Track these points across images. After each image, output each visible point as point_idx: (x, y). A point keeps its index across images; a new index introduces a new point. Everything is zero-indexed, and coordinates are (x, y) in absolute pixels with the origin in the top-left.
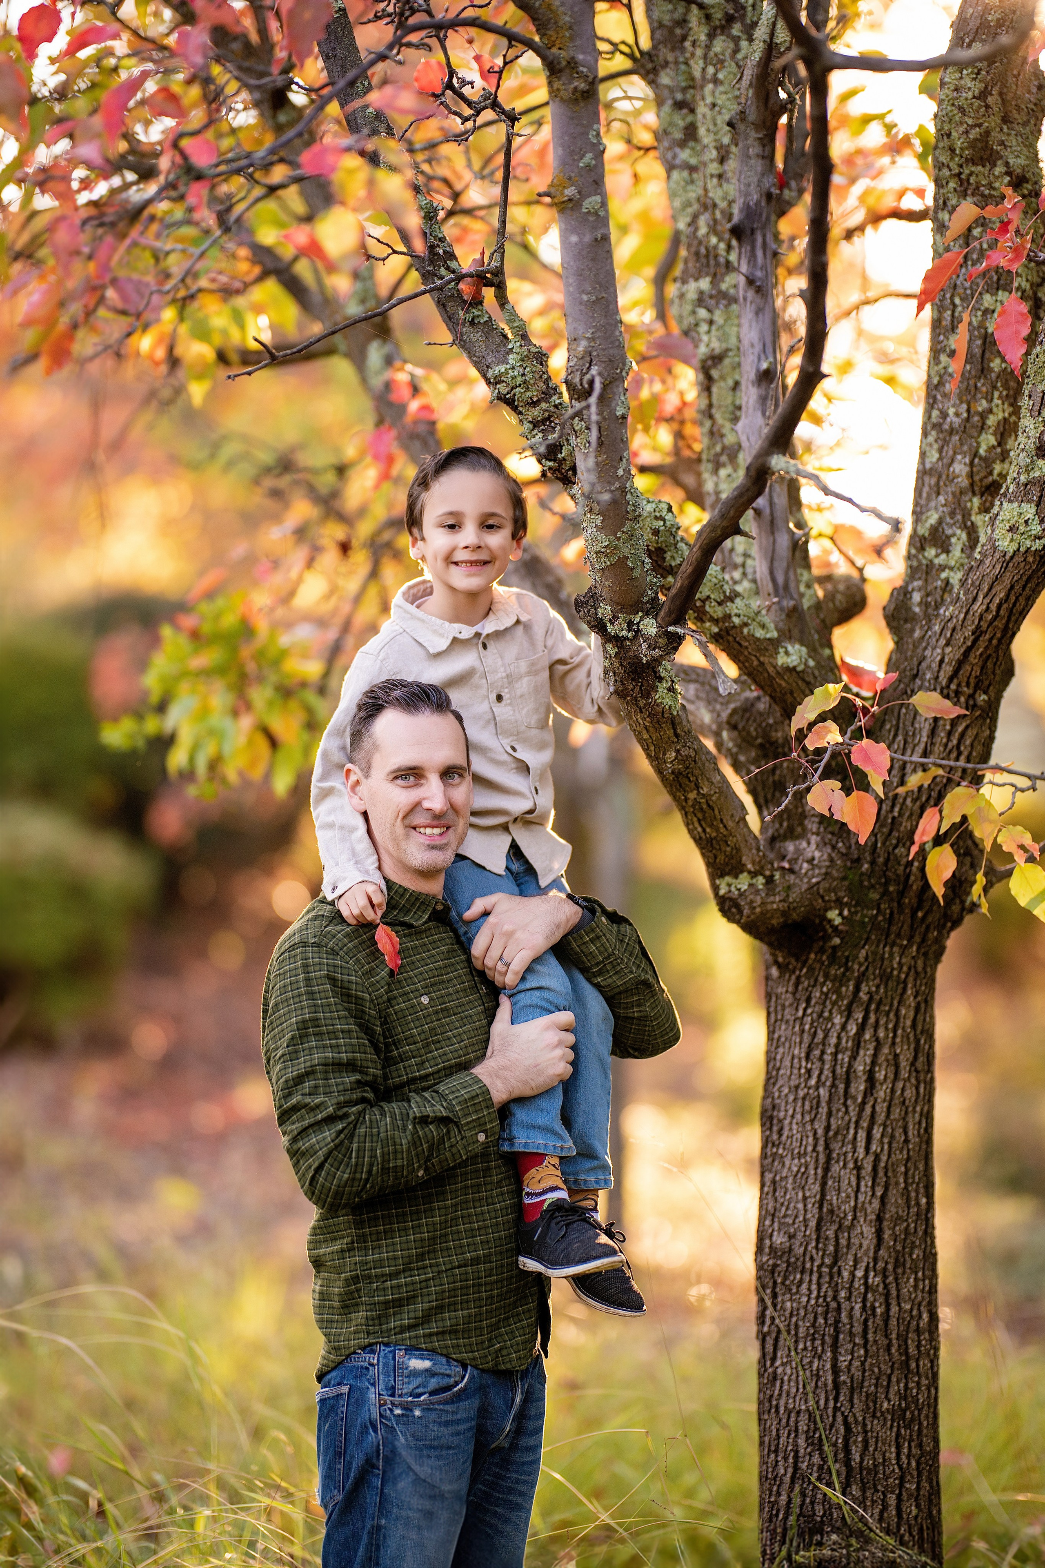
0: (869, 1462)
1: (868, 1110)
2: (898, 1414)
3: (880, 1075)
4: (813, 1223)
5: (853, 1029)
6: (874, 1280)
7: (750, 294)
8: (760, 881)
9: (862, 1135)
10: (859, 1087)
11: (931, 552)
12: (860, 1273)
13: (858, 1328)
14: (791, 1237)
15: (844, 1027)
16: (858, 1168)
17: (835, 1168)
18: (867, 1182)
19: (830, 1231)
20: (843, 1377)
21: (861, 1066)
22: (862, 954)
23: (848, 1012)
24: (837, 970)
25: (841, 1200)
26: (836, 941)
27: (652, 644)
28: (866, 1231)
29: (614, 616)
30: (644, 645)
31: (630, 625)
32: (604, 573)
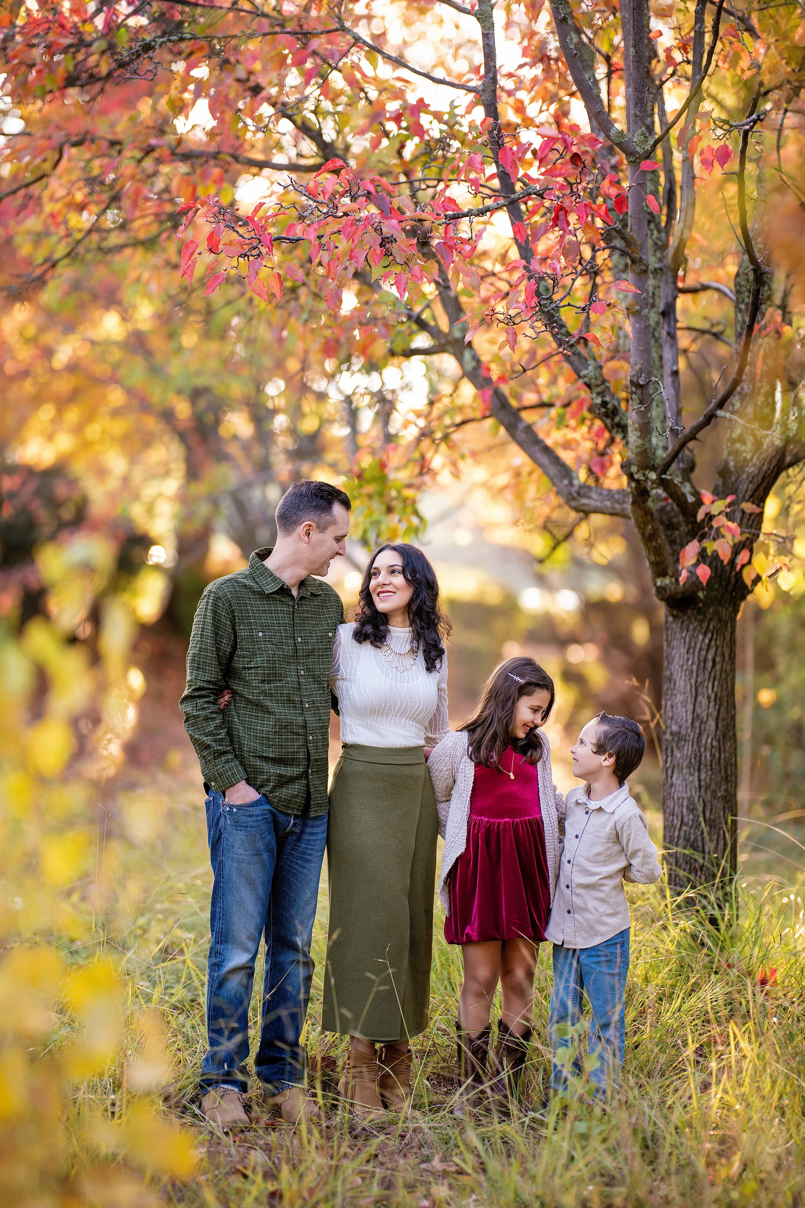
0: (713, 817)
1: (713, 675)
2: (724, 798)
3: (718, 659)
4: (690, 721)
5: (707, 641)
6: (715, 743)
7: (669, 339)
8: (673, 580)
9: (710, 685)
10: (710, 665)
11: (738, 445)
12: (709, 741)
13: (708, 763)
14: (680, 727)
15: (703, 640)
16: (709, 698)
17: (700, 698)
18: (712, 704)
19: (697, 724)
20: (703, 783)
21: (710, 657)
22: (711, 610)
23: (705, 634)
24: (700, 617)
25: (702, 711)
26: (701, 605)
27: (653, 482)
28: (712, 724)
29: (639, 471)
30: (650, 483)
31: (644, 475)
32: (638, 454)
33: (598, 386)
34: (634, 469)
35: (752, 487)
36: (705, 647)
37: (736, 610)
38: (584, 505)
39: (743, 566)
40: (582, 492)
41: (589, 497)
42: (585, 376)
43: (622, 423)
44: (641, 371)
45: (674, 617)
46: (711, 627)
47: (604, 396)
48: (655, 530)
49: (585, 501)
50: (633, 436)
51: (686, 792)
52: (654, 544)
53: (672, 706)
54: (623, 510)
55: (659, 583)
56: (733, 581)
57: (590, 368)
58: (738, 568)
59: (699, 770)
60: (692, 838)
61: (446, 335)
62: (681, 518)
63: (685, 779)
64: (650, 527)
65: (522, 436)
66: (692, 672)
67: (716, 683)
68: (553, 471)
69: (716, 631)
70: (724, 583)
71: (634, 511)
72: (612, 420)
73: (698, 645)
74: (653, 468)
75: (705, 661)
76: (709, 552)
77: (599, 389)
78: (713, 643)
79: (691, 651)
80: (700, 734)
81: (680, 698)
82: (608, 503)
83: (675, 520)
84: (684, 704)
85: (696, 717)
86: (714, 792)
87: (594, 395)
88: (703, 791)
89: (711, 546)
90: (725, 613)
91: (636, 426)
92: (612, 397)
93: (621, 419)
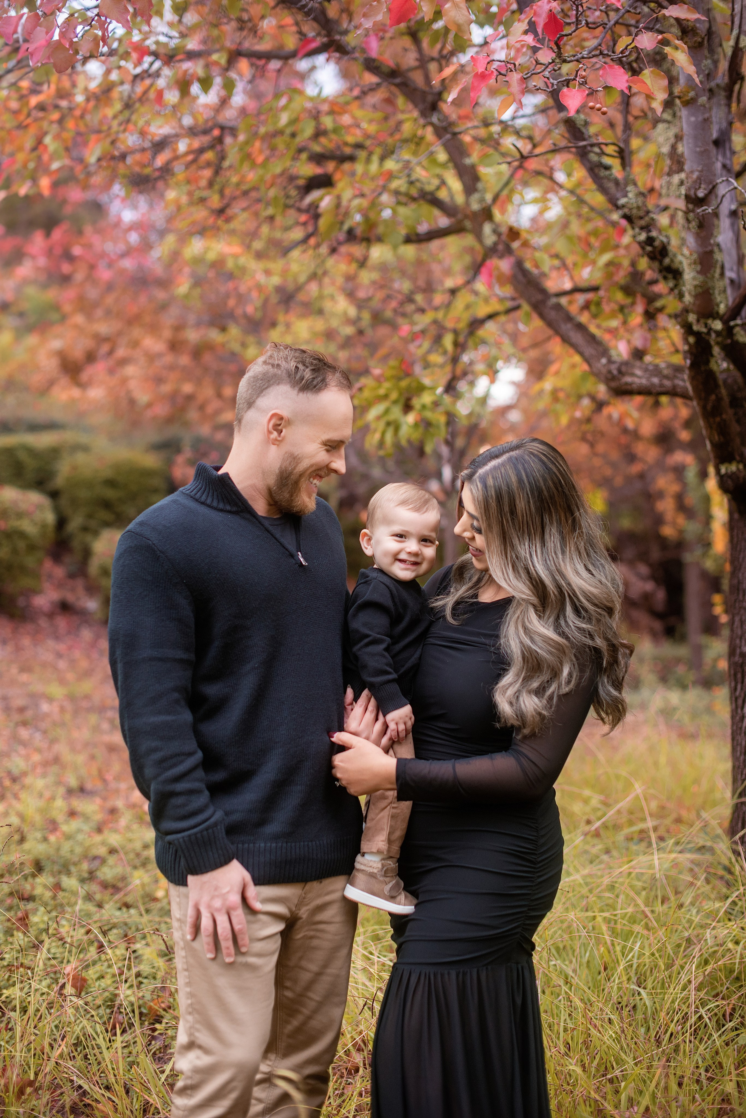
27: (718, 333)
29: (698, 321)
30: (713, 335)
31: (706, 325)
32: (696, 296)
33: (641, 218)
34: (692, 318)
38: (627, 384)
40: (624, 369)
41: (633, 375)
42: (623, 206)
43: (675, 266)
44: (699, 181)
47: (650, 231)
49: (627, 380)
50: (690, 277)
52: (718, 419)
54: (674, 387)
55: (723, 471)
57: (631, 195)
61: (462, 210)
64: (712, 399)
65: (551, 314)
68: (588, 350)
72: (661, 262)
74: (717, 316)
77: (643, 223)
82: (655, 382)
87: (637, 230)
91: (695, 256)
92: (660, 231)
93: (672, 261)
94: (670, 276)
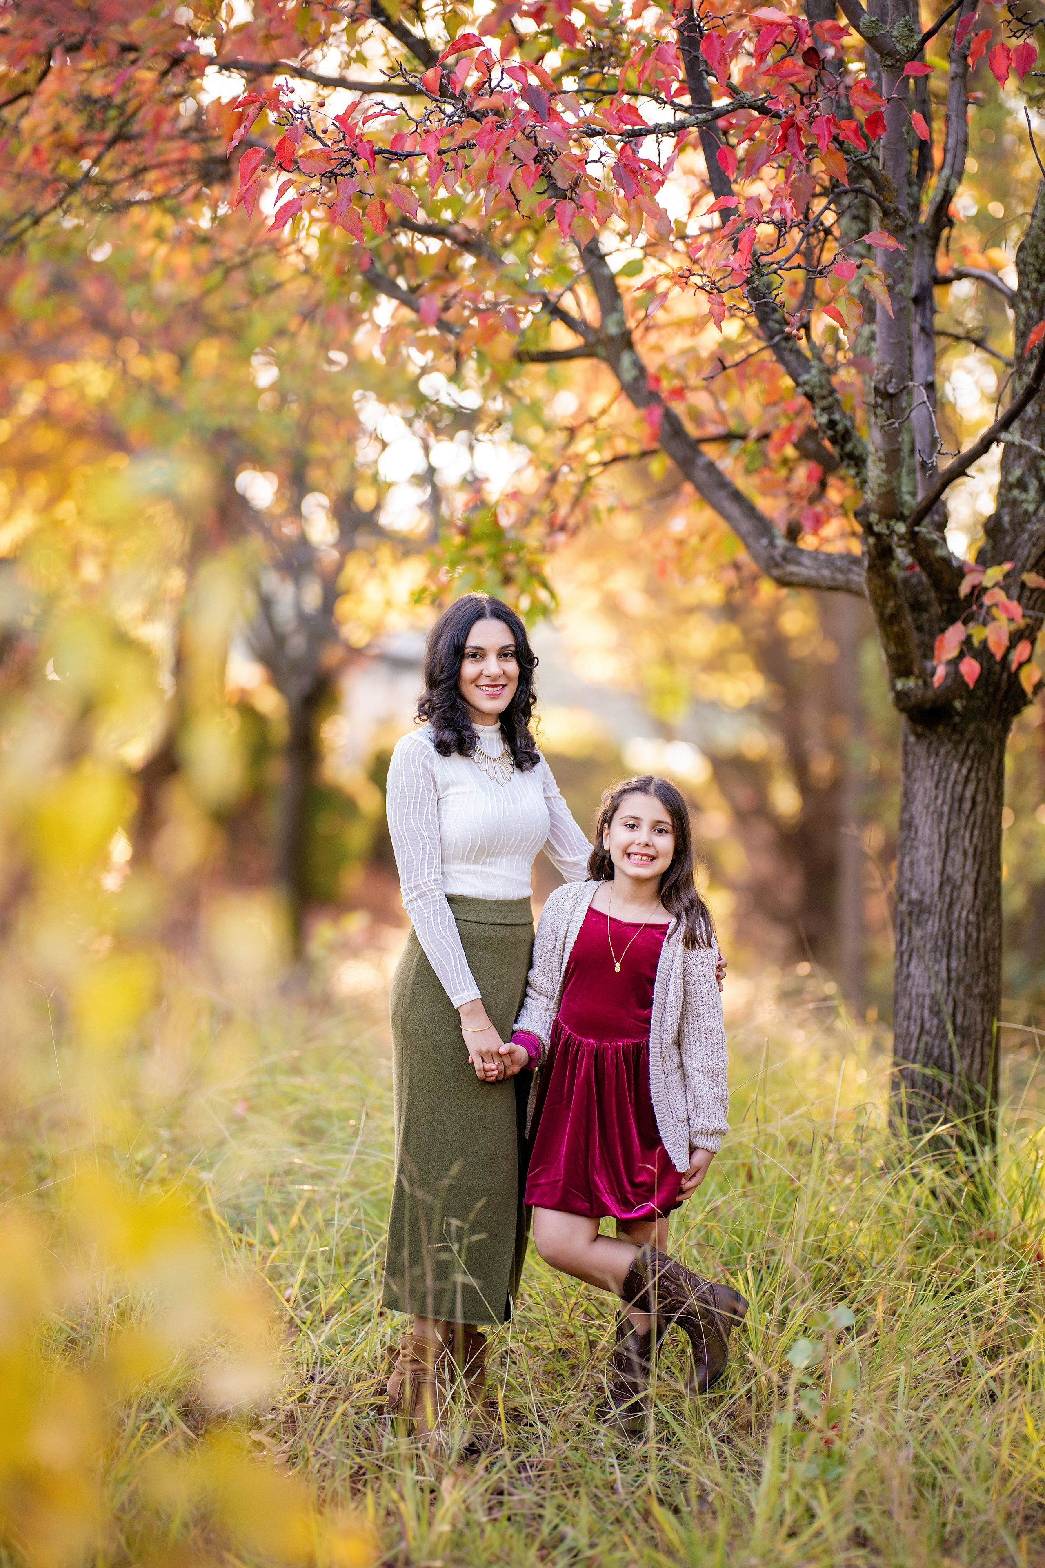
0: (966, 1023)
1: (971, 820)
2: (983, 996)
3: (979, 798)
4: (937, 885)
5: (964, 771)
6: (972, 918)
7: (923, 337)
8: (920, 682)
9: (968, 835)
10: (967, 805)
11: (1016, 493)
12: (964, 914)
13: (962, 946)
14: (923, 894)
15: (959, 770)
16: (965, 853)
17: (952, 853)
18: (969, 863)
19: (947, 890)
20: (953, 974)
21: (968, 794)
22: (972, 727)
23: (962, 762)
24: (956, 737)
25: (954, 871)
26: (957, 719)
27: (901, 537)
28: (968, 890)
29: (880, 521)
30: (895, 539)
31: (888, 527)
32: (880, 496)
33: (824, 398)
34: (874, 517)
35: (1035, 552)
36: (961, 779)
37: (1006, 729)
38: (791, 574)
39: (1021, 665)
40: (789, 555)
41: (798, 563)
42: (805, 383)
43: (857, 453)
44: (890, 374)
45: (918, 736)
46: (971, 751)
47: (833, 413)
48: (898, 608)
49: (793, 568)
50: (874, 471)
51: (929, 986)
52: (896, 628)
53: (912, 863)
54: (848, 582)
55: (899, 685)
56: (1004, 685)
57: (814, 371)
58: (1014, 667)
59: (949, 956)
60: (936, 1052)
61: (596, 331)
62: (932, 594)
63: (926, 968)
64: (891, 604)
65: (702, 476)
66: (941, 815)
67: (976, 832)
68: (746, 526)
69: (978, 757)
70: (991, 689)
71: (870, 580)
72: (842, 448)
73: (952, 777)
74: (901, 518)
75: (961, 800)
76: (976, 642)
77: (825, 403)
78: (973, 775)
79: (942, 785)
80: (951, 905)
81: (923, 852)
82: (826, 573)
83: (923, 598)
84: (930, 861)
85: (945, 880)
86: (969, 987)
87: (818, 411)
88: (953, 985)
89: (978, 633)
90: (990, 733)
91: (881, 454)
92: (844, 415)
93: (855, 447)
94: (852, 463)
